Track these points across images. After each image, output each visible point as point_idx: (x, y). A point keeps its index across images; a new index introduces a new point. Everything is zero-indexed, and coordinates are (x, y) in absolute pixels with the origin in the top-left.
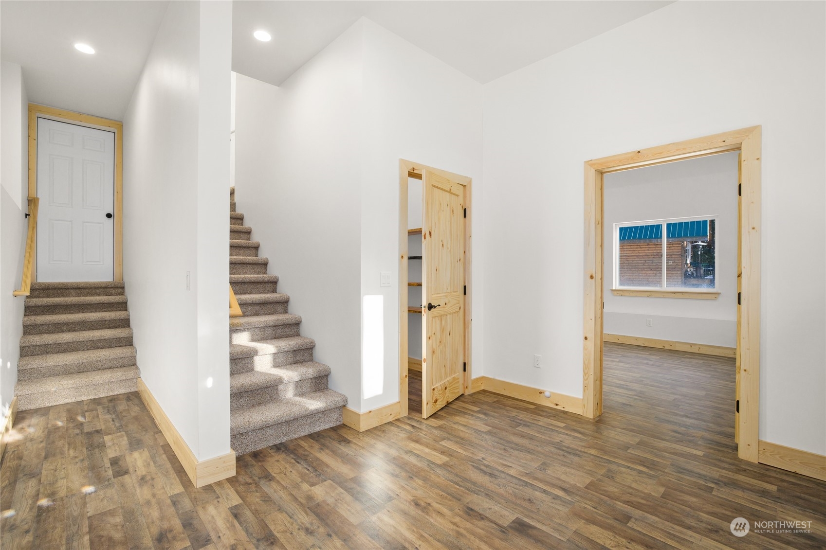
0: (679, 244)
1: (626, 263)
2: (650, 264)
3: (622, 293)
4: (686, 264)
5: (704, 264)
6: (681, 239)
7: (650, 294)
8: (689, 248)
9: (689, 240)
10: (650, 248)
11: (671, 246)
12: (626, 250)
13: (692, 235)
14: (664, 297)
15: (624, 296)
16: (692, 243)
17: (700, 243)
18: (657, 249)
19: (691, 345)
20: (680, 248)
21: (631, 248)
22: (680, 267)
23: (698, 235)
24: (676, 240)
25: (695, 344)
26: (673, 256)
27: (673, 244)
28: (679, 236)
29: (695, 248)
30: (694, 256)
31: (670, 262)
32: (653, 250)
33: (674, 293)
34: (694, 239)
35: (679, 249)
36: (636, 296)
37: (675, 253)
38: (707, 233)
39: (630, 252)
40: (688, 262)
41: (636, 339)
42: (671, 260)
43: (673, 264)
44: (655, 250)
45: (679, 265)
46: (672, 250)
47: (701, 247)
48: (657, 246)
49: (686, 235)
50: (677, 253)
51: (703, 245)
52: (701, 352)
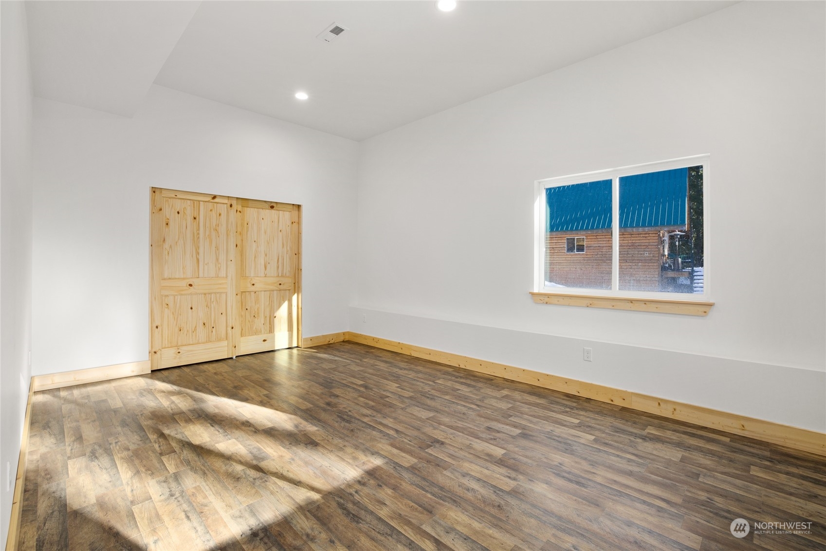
0: (656, 234)
1: (600, 254)
2: (626, 255)
3: (546, 299)
4: (664, 255)
5: (682, 256)
6: (657, 228)
7: (591, 302)
8: (666, 238)
9: (666, 229)
10: (625, 238)
11: (647, 235)
12: (600, 240)
13: (669, 224)
14: (613, 308)
15: (550, 304)
16: (669, 232)
17: (678, 233)
18: (633, 239)
19: (660, 402)
20: (657, 238)
21: (606, 238)
22: (657, 258)
23: (675, 224)
24: (653, 229)
25: (666, 402)
26: (650, 247)
27: (649, 234)
28: (656, 225)
29: (672, 238)
30: (672, 246)
31: (646, 254)
32: (628, 240)
33: (631, 301)
34: (672, 228)
35: (655, 239)
36: (569, 305)
37: (651, 244)
38: (685, 222)
39: (604, 242)
40: (666, 253)
41: (567, 382)
42: (648, 251)
43: (649, 256)
44: (630, 240)
45: (656, 257)
46: (649, 240)
47: (679, 236)
48: (633, 236)
49: (663, 224)
50: (654, 244)
51: (681, 236)
52: (678, 416)
